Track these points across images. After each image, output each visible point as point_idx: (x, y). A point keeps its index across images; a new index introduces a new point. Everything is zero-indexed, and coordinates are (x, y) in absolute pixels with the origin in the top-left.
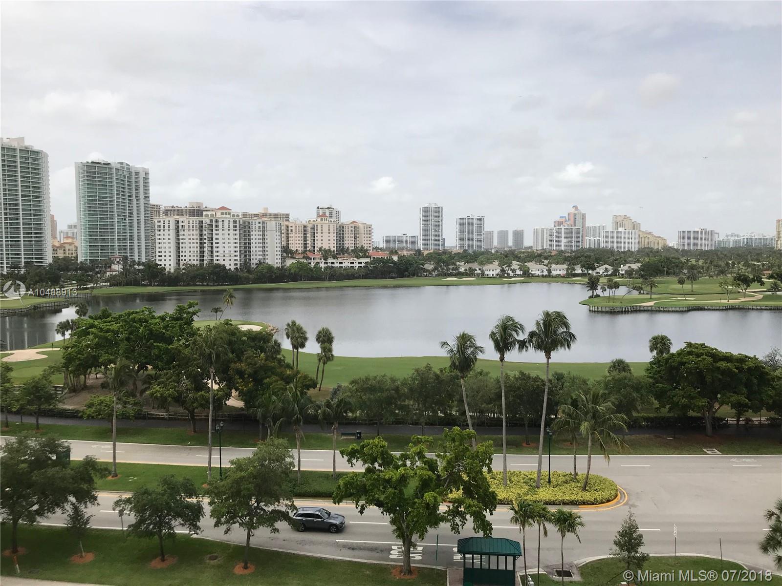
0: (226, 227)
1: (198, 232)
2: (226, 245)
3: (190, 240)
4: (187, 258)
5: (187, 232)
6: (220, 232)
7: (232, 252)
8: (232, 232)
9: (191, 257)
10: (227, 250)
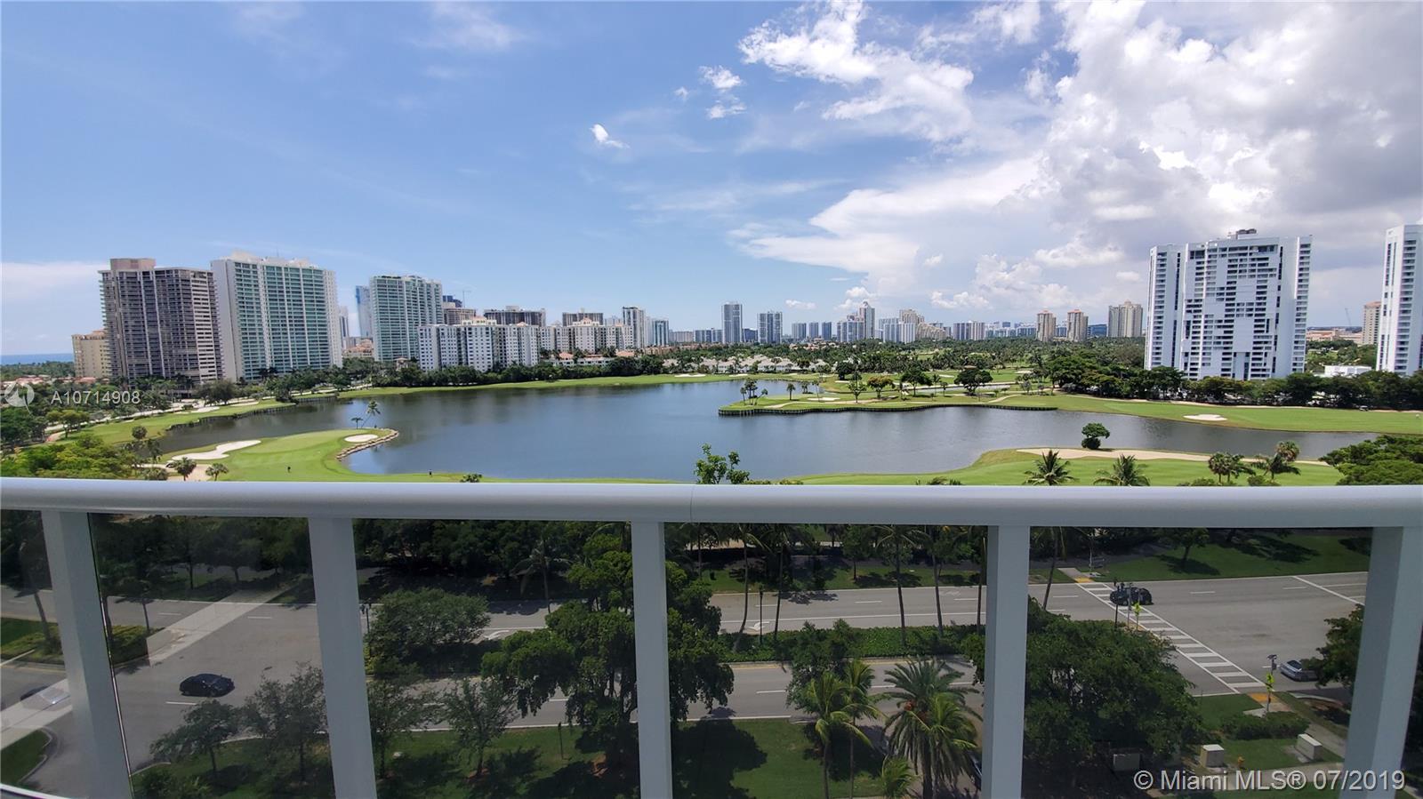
0: (479, 333)
1: (456, 339)
2: (480, 350)
3: (450, 344)
4: (448, 361)
5: (446, 338)
6: (474, 338)
7: (485, 355)
8: (485, 338)
9: (450, 359)
10: (480, 353)
